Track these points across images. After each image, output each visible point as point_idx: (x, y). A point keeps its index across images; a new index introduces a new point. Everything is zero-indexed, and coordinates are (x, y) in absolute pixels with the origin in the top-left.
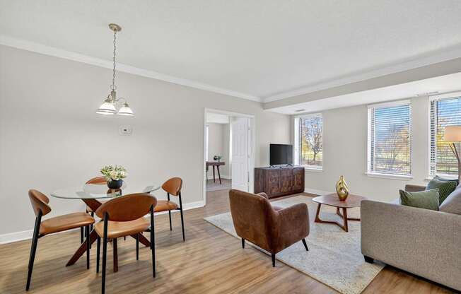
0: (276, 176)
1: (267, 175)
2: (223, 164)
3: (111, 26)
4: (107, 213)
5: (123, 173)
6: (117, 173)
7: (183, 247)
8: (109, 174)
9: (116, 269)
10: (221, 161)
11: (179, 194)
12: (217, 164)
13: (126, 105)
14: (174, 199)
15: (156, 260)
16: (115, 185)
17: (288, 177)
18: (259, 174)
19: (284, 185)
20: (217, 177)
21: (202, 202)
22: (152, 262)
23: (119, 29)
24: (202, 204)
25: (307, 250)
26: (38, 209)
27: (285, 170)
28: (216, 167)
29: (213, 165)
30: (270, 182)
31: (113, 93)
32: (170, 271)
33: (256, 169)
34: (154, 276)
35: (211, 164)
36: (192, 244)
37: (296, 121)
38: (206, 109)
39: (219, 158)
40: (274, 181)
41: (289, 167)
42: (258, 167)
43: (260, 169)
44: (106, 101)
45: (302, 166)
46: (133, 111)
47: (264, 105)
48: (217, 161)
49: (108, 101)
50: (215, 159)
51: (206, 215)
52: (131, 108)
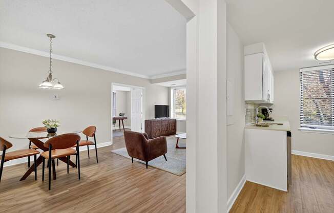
0: (159, 124)
1: (152, 124)
2: (126, 118)
3: (48, 35)
4: (51, 145)
5: (57, 124)
6: (54, 124)
7: (96, 166)
8: (48, 125)
9: (55, 178)
10: (124, 116)
11: (94, 135)
12: (122, 118)
13: (59, 83)
14: (91, 139)
15: (80, 172)
16: (52, 131)
17: (165, 125)
18: (148, 123)
19: (163, 129)
20: (122, 127)
21: (110, 142)
22: (78, 173)
23: (54, 37)
24: (110, 143)
25: (166, 160)
26: (3, 145)
27: (164, 120)
28: (121, 121)
29: (119, 119)
30: (154, 128)
31: (50, 76)
32: (89, 176)
33: (146, 121)
34: (79, 178)
35: (117, 119)
36: (102, 164)
37: (172, 91)
38: (112, 84)
39: (123, 115)
40: (157, 128)
41: (167, 119)
42: (147, 119)
43: (148, 121)
44: (46, 81)
45: (175, 118)
46: (63, 86)
47: (151, 81)
48: (122, 117)
49: (48, 81)
50: (120, 115)
51: (112, 150)
52: (62, 85)
